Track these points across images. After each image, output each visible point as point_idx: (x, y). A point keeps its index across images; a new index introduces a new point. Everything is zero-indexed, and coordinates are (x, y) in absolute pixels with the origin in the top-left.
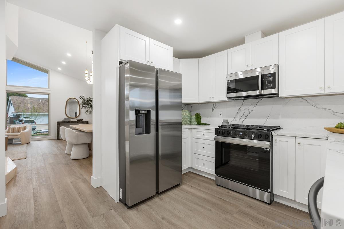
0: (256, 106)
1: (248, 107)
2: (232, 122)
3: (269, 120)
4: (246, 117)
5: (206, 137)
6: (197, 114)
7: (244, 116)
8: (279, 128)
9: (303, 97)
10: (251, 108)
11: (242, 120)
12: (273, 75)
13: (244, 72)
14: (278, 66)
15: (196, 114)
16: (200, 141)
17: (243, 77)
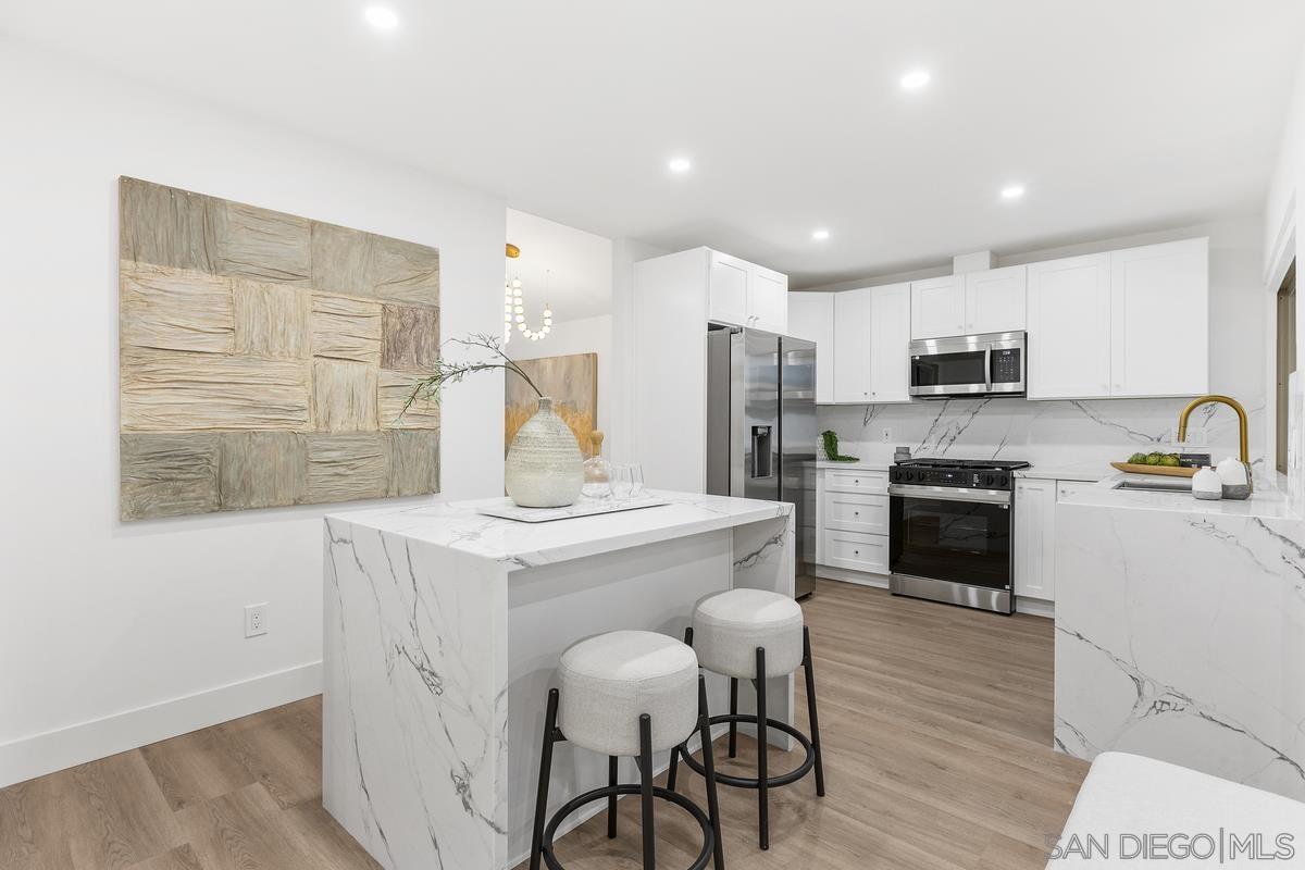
0: (976, 416)
1: (956, 416)
2: (919, 452)
3: (1005, 449)
4: (952, 440)
5: (864, 486)
6: (829, 432)
7: (947, 439)
8: (1026, 466)
9: (1075, 402)
10: (964, 420)
11: (942, 447)
12: (1015, 352)
13: (941, 341)
14: (1026, 334)
15: (824, 434)
16: (844, 498)
17: (936, 353)
